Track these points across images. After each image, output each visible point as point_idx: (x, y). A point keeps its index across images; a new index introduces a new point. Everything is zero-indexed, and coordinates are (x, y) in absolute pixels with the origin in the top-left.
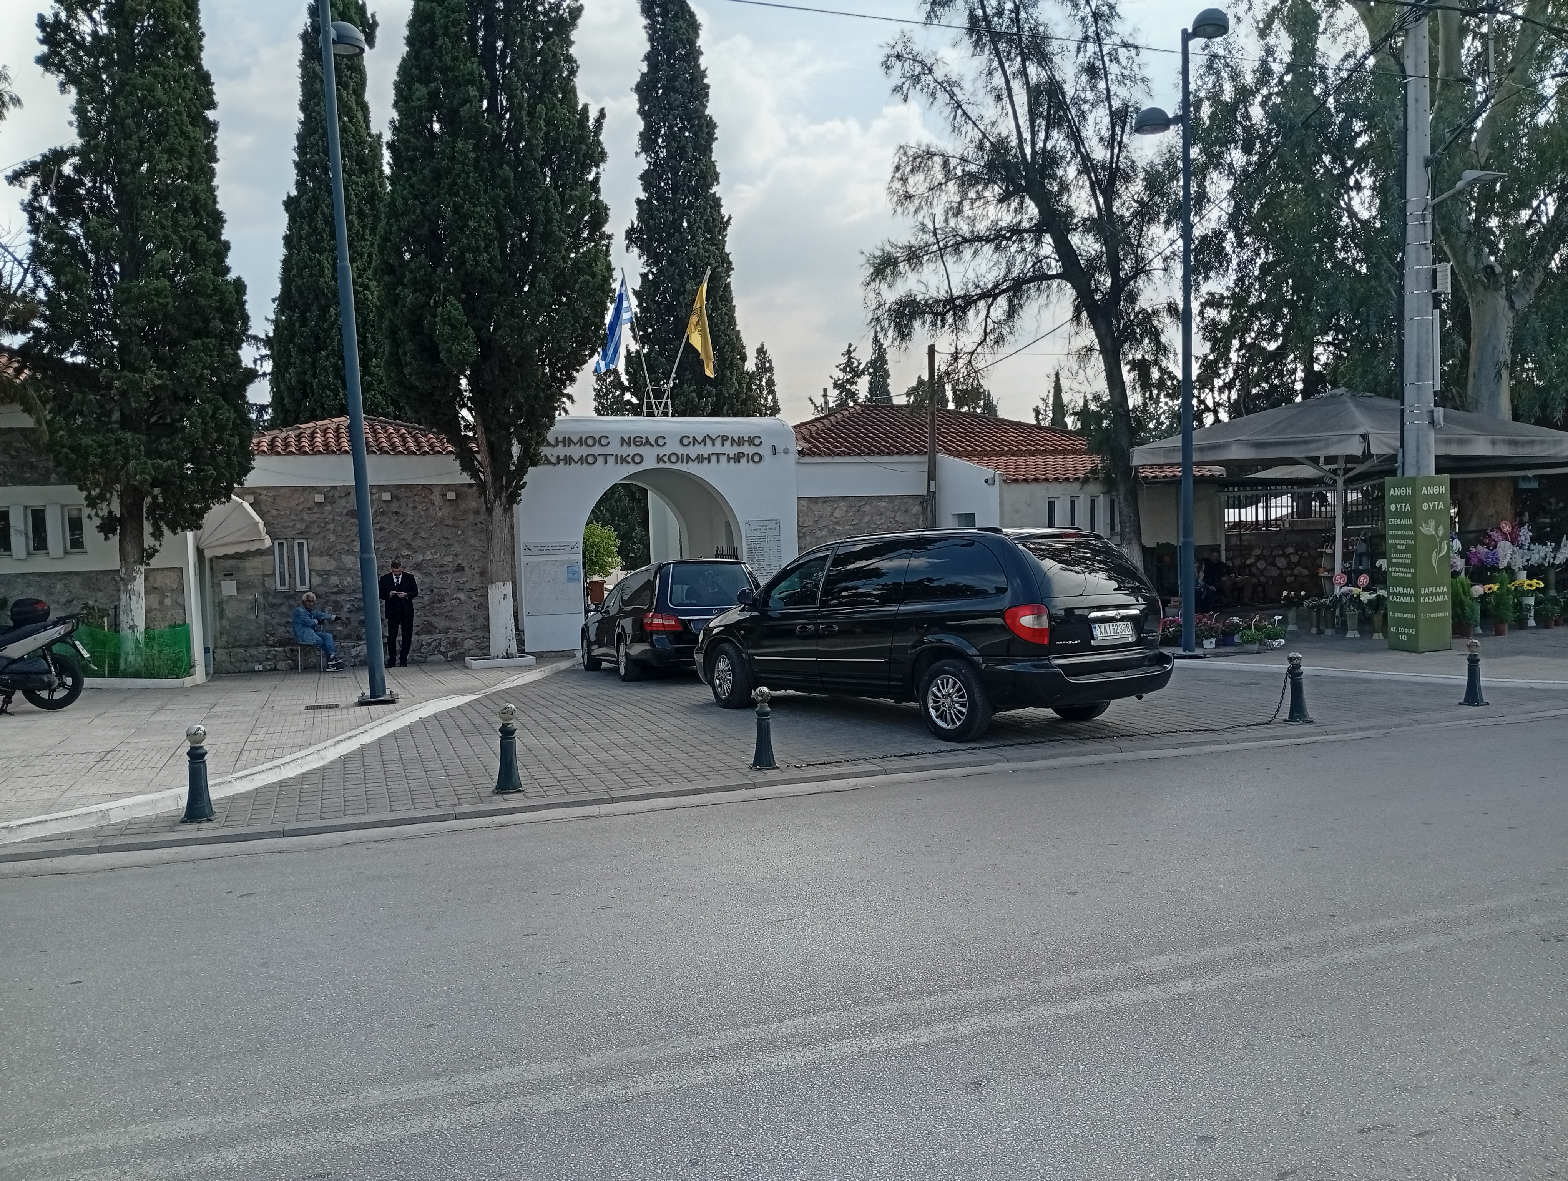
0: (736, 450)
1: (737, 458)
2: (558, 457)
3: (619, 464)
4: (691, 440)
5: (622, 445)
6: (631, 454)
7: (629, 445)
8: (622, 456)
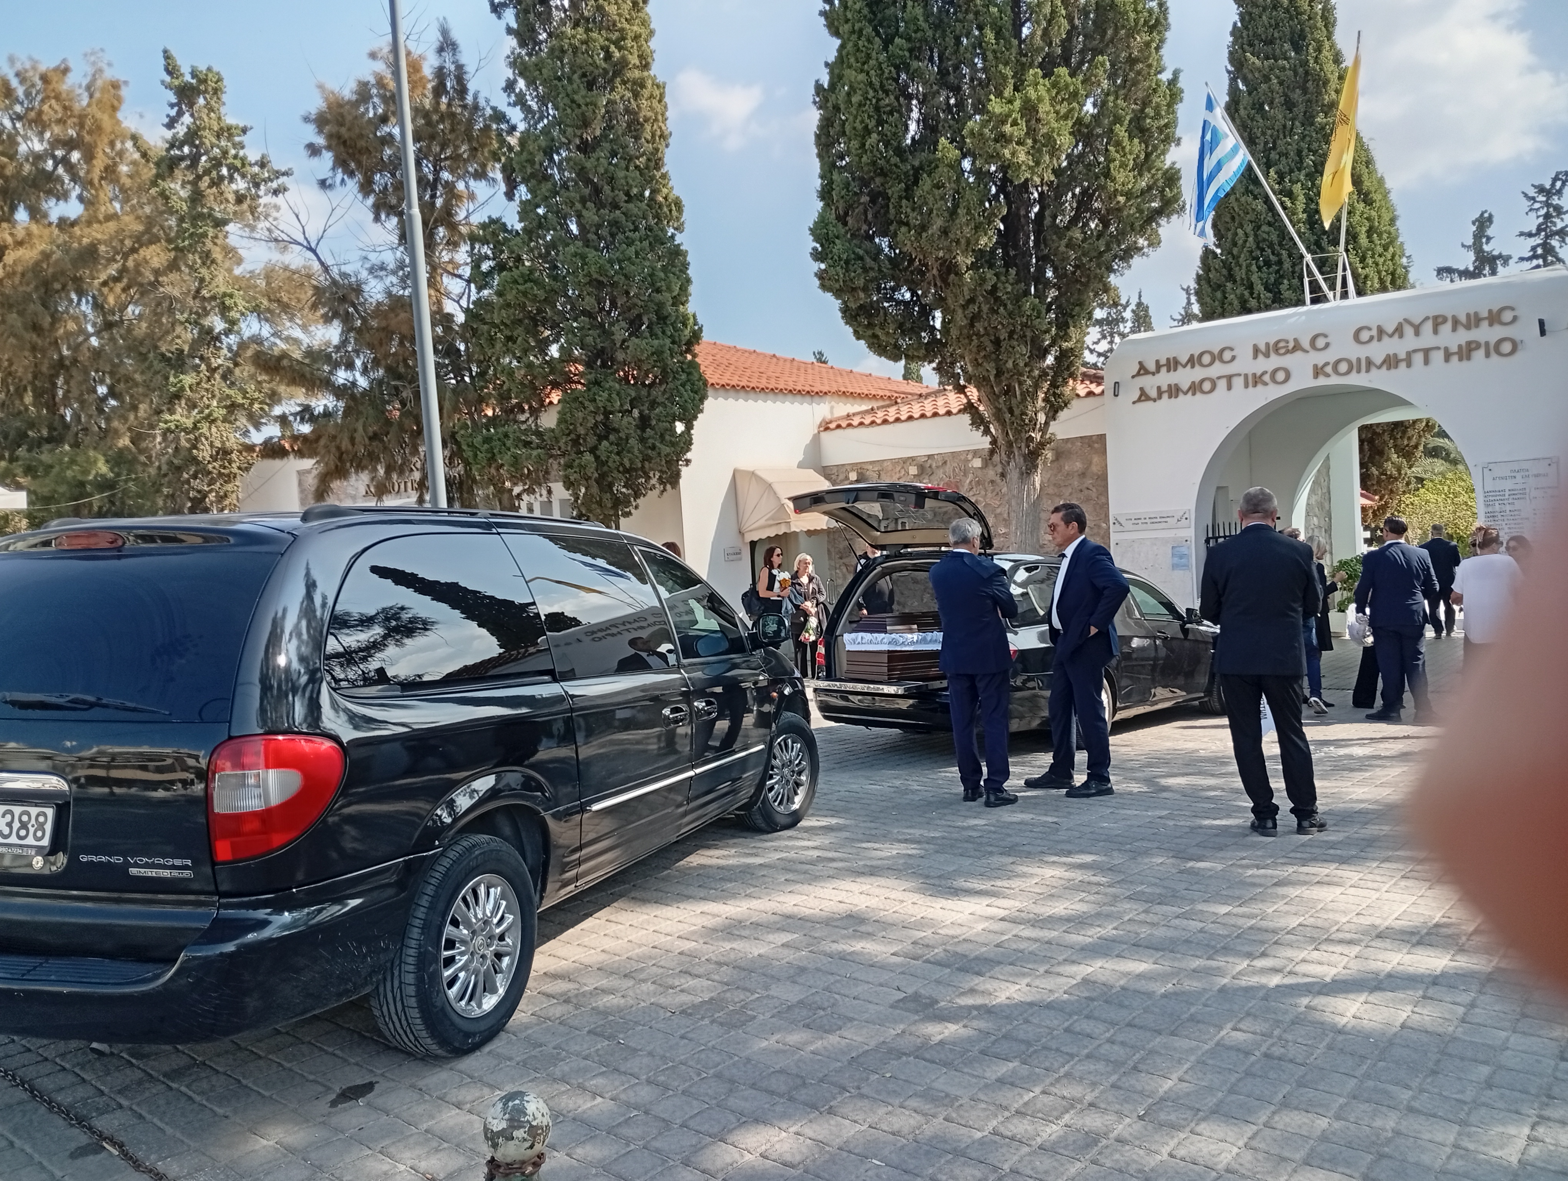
0: (1463, 336)
1: (1466, 352)
2: (1159, 388)
3: (1250, 388)
4: (1374, 332)
5: (1255, 357)
6: (1270, 369)
7: (1267, 355)
8: (1254, 375)
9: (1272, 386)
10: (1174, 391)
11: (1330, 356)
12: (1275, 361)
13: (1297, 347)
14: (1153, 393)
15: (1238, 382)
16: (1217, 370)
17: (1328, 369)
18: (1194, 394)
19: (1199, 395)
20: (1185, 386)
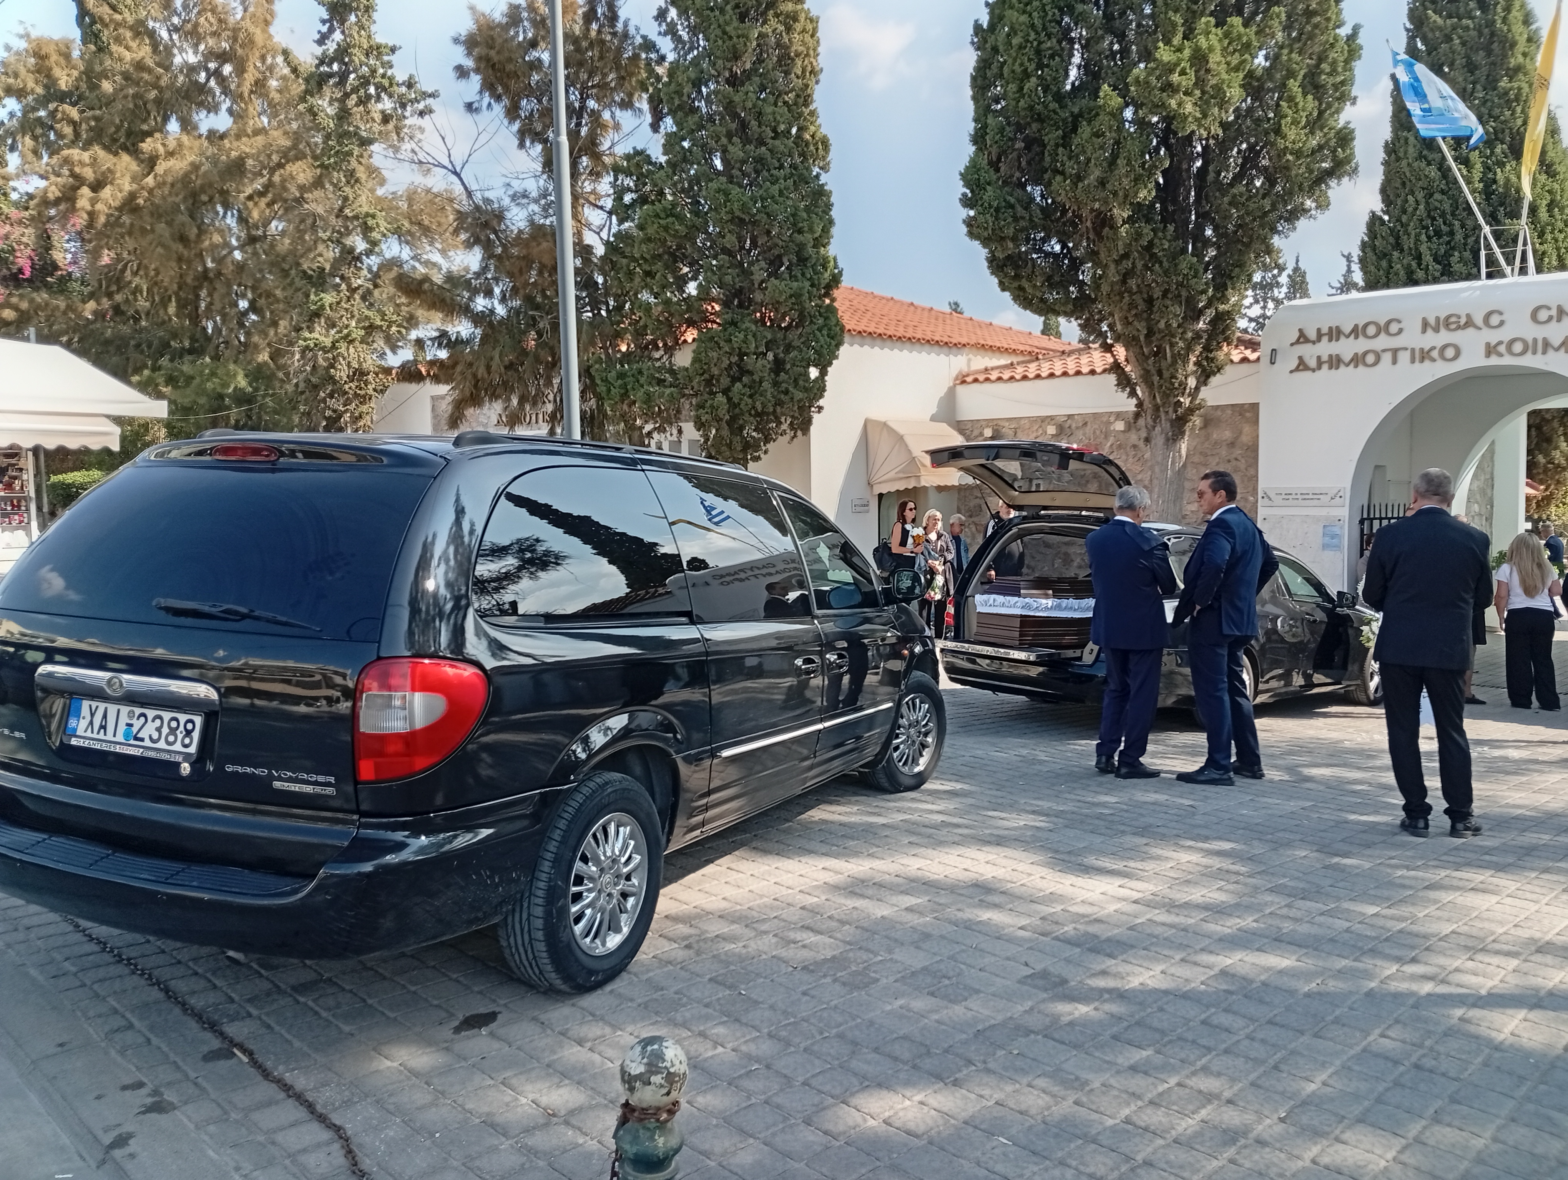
2: (1319, 358)
3: (1417, 364)
4: (1554, 312)
5: (1424, 331)
6: (1439, 345)
7: (1436, 330)
8: (1422, 350)
9: (1440, 363)
10: (1335, 362)
11: (1504, 334)
12: (1444, 337)
13: (1469, 323)
14: (1313, 363)
15: (1403, 357)
16: (1382, 342)
17: (1502, 349)
18: (1356, 366)
19: (1361, 368)
20: (1347, 358)
